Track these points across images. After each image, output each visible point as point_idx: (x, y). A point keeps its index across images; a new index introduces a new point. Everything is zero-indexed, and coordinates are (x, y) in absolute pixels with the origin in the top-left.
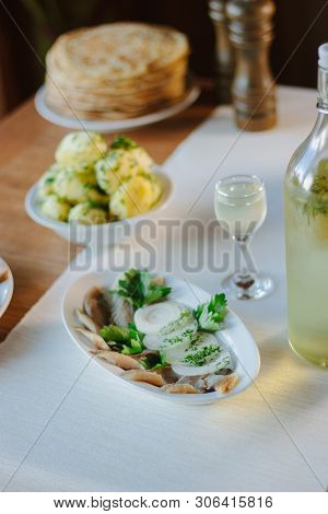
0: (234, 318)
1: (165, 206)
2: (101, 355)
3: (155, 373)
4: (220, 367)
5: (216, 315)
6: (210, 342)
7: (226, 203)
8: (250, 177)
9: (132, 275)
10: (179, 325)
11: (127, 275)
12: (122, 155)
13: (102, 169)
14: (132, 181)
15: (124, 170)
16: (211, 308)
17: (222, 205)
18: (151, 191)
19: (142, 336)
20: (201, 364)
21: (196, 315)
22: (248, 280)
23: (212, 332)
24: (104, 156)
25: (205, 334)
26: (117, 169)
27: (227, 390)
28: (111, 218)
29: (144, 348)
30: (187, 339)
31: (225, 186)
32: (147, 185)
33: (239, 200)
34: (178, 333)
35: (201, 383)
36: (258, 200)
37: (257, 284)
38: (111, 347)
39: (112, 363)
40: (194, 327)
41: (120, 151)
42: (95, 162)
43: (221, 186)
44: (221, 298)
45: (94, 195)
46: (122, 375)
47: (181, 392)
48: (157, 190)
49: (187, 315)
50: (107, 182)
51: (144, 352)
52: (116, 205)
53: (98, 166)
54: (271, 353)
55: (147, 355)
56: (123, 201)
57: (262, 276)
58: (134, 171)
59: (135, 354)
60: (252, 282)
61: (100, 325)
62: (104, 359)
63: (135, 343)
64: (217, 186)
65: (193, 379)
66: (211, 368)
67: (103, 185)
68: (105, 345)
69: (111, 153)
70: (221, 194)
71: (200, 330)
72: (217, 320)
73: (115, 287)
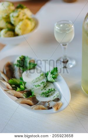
0: (61, 77)
1: (36, 31)
2: (8, 92)
3: (29, 100)
4: (55, 98)
5: (54, 76)
6: (51, 87)
7: (59, 31)
8: (68, 21)
9: (22, 58)
10: (39, 79)
11: (20, 58)
12: (20, 11)
13: (13, 16)
14: (23, 21)
15: (21, 17)
16: (52, 73)
17: (57, 32)
18: (30, 25)
19: (25, 83)
20: (47, 96)
21: (46, 75)
22: (66, 60)
23: (52, 82)
24: (13, 11)
25: (49, 83)
26: (18, 17)
27: (57, 109)
28: (16, 35)
29: (25, 88)
30: (42, 85)
31: (59, 25)
32: (29, 22)
33: (64, 31)
34: (39, 83)
35: (47, 104)
36: (71, 30)
37: (69, 62)
38: (13, 87)
39: (13, 95)
40: (45, 80)
41: (19, 10)
42: (10, 13)
43: (57, 25)
44: (56, 69)
45: (9, 26)
46: (16, 101)
47: (39, 109)
48: (33, 24)
49: (42, 75)
50: (14, 21)
51: (26, 90)
52: (17, 30)
53: (11, 15)
54: (74, 91)
55: (26, 91)
56: (20, 29)
57: (71, 59)
58: (25, 17)
59: (22, 91)
60: (67, 61)
61: (9, 78)
62: (9, 93)
63: (22, 87)
64: (55, 25)
65: (44, 103)
66: (51, 98)
67: (13, 22)
68: (10, 87)
69: (16, 10)
70: (57, 28)
71: (48, 81)
72: (54, 78)
73: (16, 62)
